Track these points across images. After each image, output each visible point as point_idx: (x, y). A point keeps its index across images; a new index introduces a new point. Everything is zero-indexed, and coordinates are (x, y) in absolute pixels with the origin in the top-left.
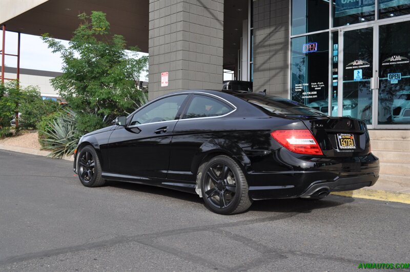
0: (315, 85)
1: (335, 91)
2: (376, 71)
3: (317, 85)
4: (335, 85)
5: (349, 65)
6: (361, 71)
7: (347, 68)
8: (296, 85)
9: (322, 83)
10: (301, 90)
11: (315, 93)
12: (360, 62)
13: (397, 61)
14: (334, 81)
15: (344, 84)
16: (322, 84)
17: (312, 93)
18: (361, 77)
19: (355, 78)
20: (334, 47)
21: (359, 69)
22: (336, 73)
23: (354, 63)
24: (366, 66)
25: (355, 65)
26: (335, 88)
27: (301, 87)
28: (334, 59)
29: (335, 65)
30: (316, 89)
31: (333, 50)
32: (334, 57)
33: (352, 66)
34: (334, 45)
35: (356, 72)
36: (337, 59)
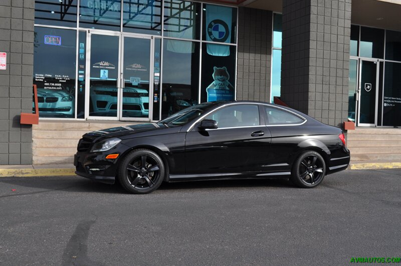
0: (60, 77)
2: (121, 74)
3: (62, 77)
4: (82, 80)
5: (96, 64)
6: (107, 71)
8: (37, 75)
9: (67, 76)
10: (42, 80)
11: (60, 85)
12: (106, 64)
13: (138, 68)
14: (80, 76)
15: (91, 79)
16: (67, 78)
17: (56, 85)
18: (107, 77)
19: (101, 76)
20: (81, 45)
21: (106, 69)
22: (84, 69)
23: (101, 64)
24: (112, 68)
25: (102, 66)
27: (43, 78)
28: (81, 57)
29: (83, 62)
30: (60, 81)
31: (79, 48)
32: (81, 55)
33: (99, 65)
35: (102, 71)
36: (83, 57)
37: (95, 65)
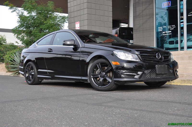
0: (170, 27)
1: (182, 30)
3: (172, 27)
4: (182, 26)
5: (190, 13)
7: (188, 16)
8: (159, 28)
9: (174, 25)
10: (161, 30)
11: (170, 32)
14: (181, 24)
15: (187, 25)
16: (174, 26)
22: (182, 19)
26: (182, 28)
27: (162, 29)
28: (181, 11)
29: (182, 14)
30: (171, 29)
31: (180, 5)
32: (181, 9)
34: (181, 2)
36: (182, 10)
37: (189, 15)
